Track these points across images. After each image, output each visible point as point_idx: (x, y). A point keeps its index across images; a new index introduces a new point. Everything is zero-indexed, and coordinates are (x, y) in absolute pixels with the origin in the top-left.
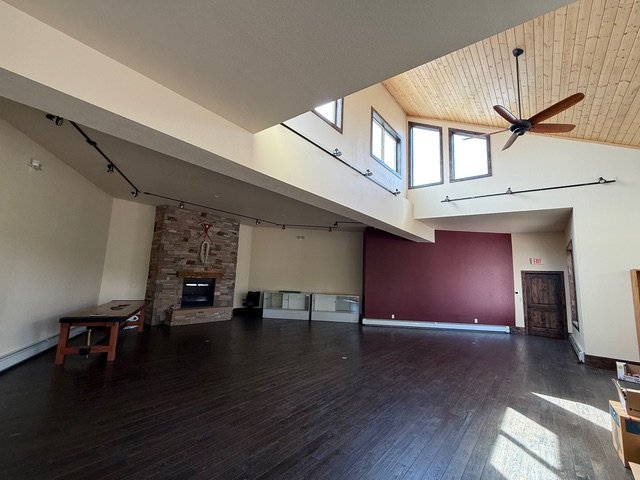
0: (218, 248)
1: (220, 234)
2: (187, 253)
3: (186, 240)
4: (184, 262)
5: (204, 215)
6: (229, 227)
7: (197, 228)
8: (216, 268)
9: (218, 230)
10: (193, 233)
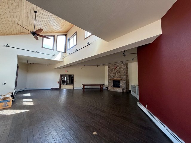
0: (120, 72)
1: (120, 68)
2: (112, 74)
3: (112, 71)
4: (112, 77)
5: (115, 65)
6: (122, 66)
7: (114, 68)
8: (119, 77)
9: (119, 67)
10: (113, 69)
